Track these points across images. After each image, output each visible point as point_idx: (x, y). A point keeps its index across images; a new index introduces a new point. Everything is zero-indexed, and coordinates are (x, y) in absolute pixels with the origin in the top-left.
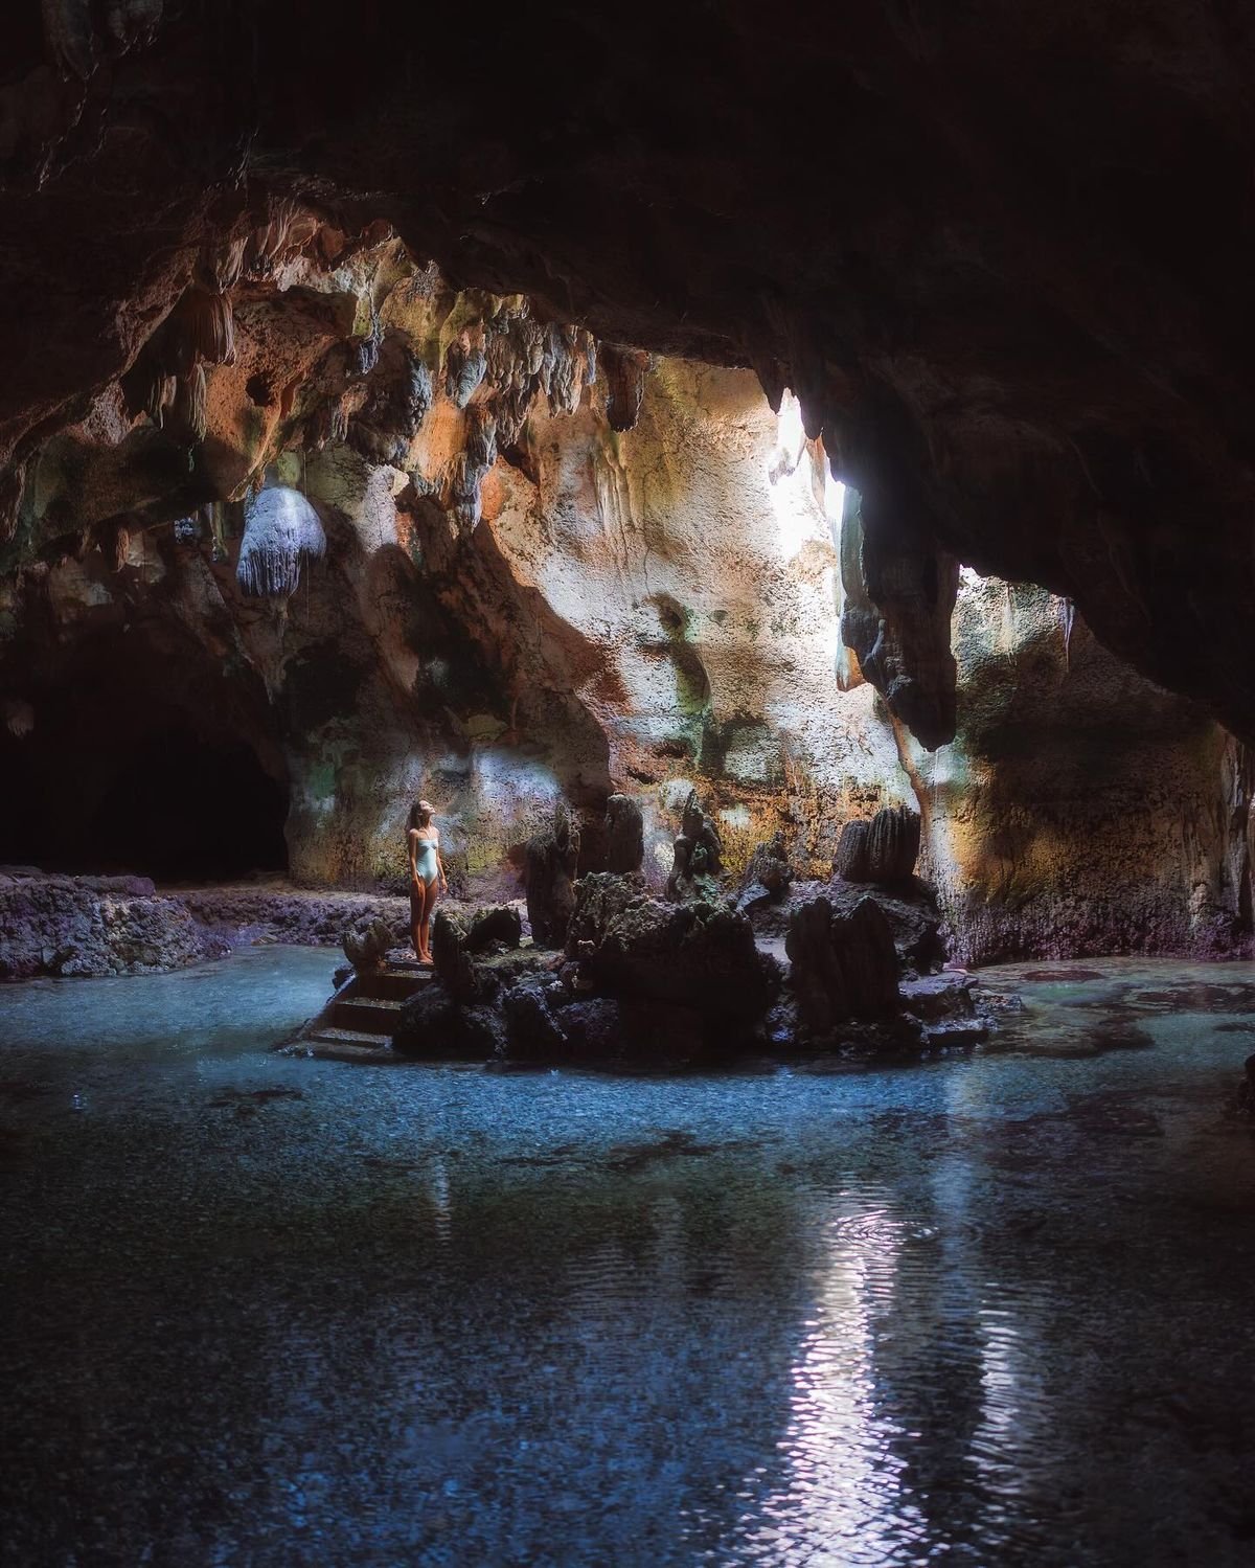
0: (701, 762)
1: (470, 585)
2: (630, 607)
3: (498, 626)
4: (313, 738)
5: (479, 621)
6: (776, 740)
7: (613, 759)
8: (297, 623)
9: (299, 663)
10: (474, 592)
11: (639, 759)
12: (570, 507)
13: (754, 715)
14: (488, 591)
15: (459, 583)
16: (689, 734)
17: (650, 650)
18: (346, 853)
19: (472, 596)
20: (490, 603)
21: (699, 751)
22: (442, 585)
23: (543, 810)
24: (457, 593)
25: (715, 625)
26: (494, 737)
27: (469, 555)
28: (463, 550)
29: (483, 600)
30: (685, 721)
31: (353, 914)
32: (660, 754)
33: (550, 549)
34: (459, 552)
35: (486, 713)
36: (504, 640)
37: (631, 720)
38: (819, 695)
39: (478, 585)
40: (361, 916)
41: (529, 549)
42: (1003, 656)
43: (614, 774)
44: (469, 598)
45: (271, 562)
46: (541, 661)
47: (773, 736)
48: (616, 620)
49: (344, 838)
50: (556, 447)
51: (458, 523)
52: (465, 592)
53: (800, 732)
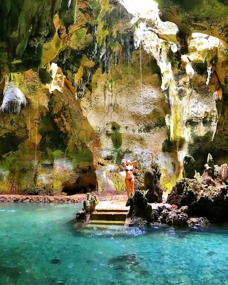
0: (116, 161)
1: (64, 117)
2: (106, 124)
3: (68, 128)
4: (4, 156)
5: (64, 127)
6: (134, 156)
7: (94, 160)
8: (5, 127)
9: (3, 137)
10: (65, 119)
11: (101, 160)
12: (98, 99)
13: (130, 150)
14: (69, 119)
15: (61, 117)
16: (113, 155)
17: (108, 135)
18: (13, 185)
19: (64, 120)
20: (68, 122)
21: (116, 159)
22: (56, 117)
23: (71, 173)
24: (59, 119)
25: (125, 130)
26: (60, 156)
27: (65, 110)
28: (63, 108)
29: (66, 121)
30: (113, 152)
31: (22, 199)
32: (105, 160)
33: (91, 108)
34: (62, 109)
35: (59, 150)
36: (69, 132)
37: (100, 151)
38: (147, 146)
39: (66, 117)
40: (25, 200)
41: (87, 108)
42: (201, 137)
43: (94, 164)
44: (62, 120)
45: (14, 105)
46: (77, 137)
47: (133, 155)
48: (102, 127)
49: (12, 181)
50: (96, 84)
51: (78, 96)
52: (62, 119)
53: (141, 155)
